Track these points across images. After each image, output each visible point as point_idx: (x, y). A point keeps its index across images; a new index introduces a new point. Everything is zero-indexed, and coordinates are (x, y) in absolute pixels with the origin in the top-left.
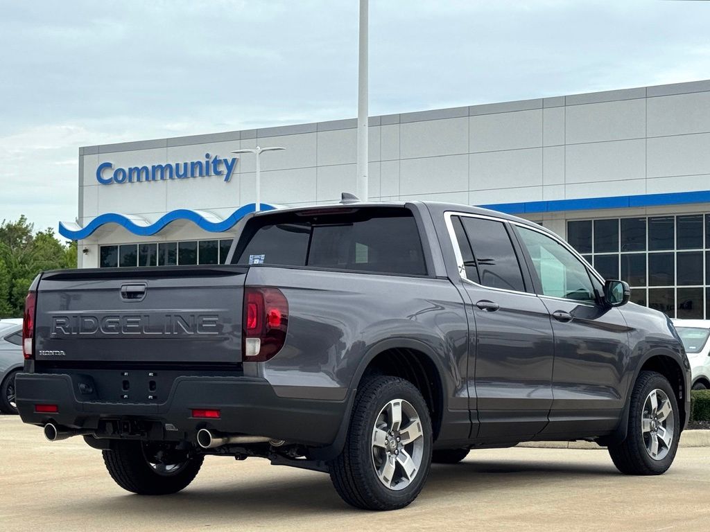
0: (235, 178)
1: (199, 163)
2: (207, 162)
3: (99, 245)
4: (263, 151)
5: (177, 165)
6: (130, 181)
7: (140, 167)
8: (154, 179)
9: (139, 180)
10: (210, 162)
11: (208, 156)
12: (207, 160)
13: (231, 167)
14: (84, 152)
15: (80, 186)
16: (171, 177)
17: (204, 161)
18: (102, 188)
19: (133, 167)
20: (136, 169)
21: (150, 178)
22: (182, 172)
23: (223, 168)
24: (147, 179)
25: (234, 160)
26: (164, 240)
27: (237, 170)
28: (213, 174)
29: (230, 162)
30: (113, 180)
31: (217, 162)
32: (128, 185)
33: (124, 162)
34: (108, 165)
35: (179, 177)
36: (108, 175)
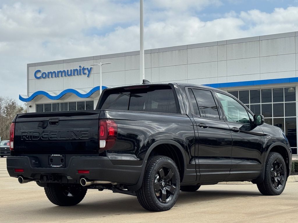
0: (91, 76)
1: (77, 70)
2: (80, 69)
3: (36, 104)
4: (102, 64)
5: (68, 71)
6: (48, 77)
7: (52, 72)
8: (58, 76)
9: (52, 77)
10: (81, 69)
11: (80, 67)
12: (80, 68)
13: (90, 71)
14: (29, 66)
15: (27, 80)
16: (65, 76)
17: (78, 69)
18: (37, 80)
19: (49, 72)
20: (51, 72)
21: (57, 76)
22: (69, 73)
23: (86, 72)
24: (55, 77)
25: (91, 68)
26: (63, 101)
27: (92, 72)
28: (82, 74)
29: (89, 69)
30: (41, 77)
31: (84, 69)
32: (47, 79)
33: (46, 70)
34: (39, 71)
35: (69, 75)
36: (39, 75)
